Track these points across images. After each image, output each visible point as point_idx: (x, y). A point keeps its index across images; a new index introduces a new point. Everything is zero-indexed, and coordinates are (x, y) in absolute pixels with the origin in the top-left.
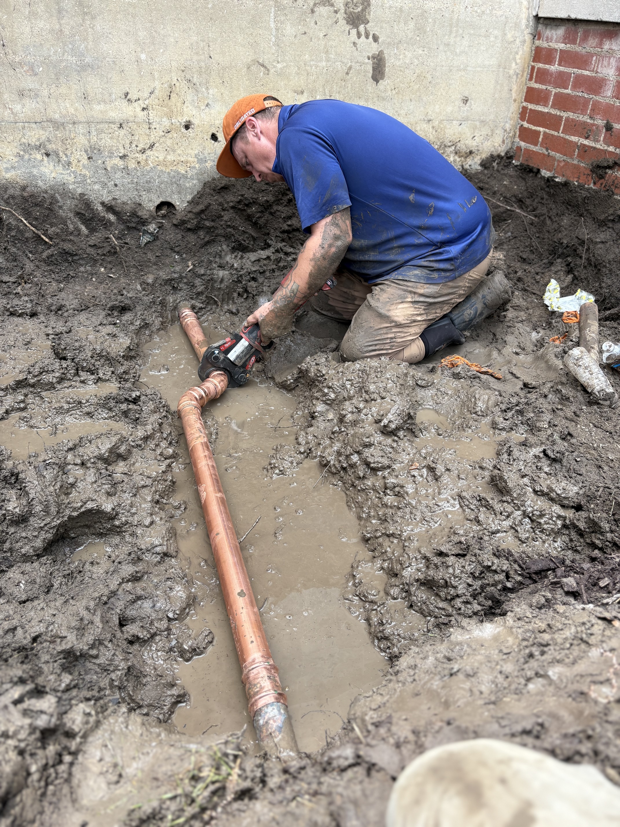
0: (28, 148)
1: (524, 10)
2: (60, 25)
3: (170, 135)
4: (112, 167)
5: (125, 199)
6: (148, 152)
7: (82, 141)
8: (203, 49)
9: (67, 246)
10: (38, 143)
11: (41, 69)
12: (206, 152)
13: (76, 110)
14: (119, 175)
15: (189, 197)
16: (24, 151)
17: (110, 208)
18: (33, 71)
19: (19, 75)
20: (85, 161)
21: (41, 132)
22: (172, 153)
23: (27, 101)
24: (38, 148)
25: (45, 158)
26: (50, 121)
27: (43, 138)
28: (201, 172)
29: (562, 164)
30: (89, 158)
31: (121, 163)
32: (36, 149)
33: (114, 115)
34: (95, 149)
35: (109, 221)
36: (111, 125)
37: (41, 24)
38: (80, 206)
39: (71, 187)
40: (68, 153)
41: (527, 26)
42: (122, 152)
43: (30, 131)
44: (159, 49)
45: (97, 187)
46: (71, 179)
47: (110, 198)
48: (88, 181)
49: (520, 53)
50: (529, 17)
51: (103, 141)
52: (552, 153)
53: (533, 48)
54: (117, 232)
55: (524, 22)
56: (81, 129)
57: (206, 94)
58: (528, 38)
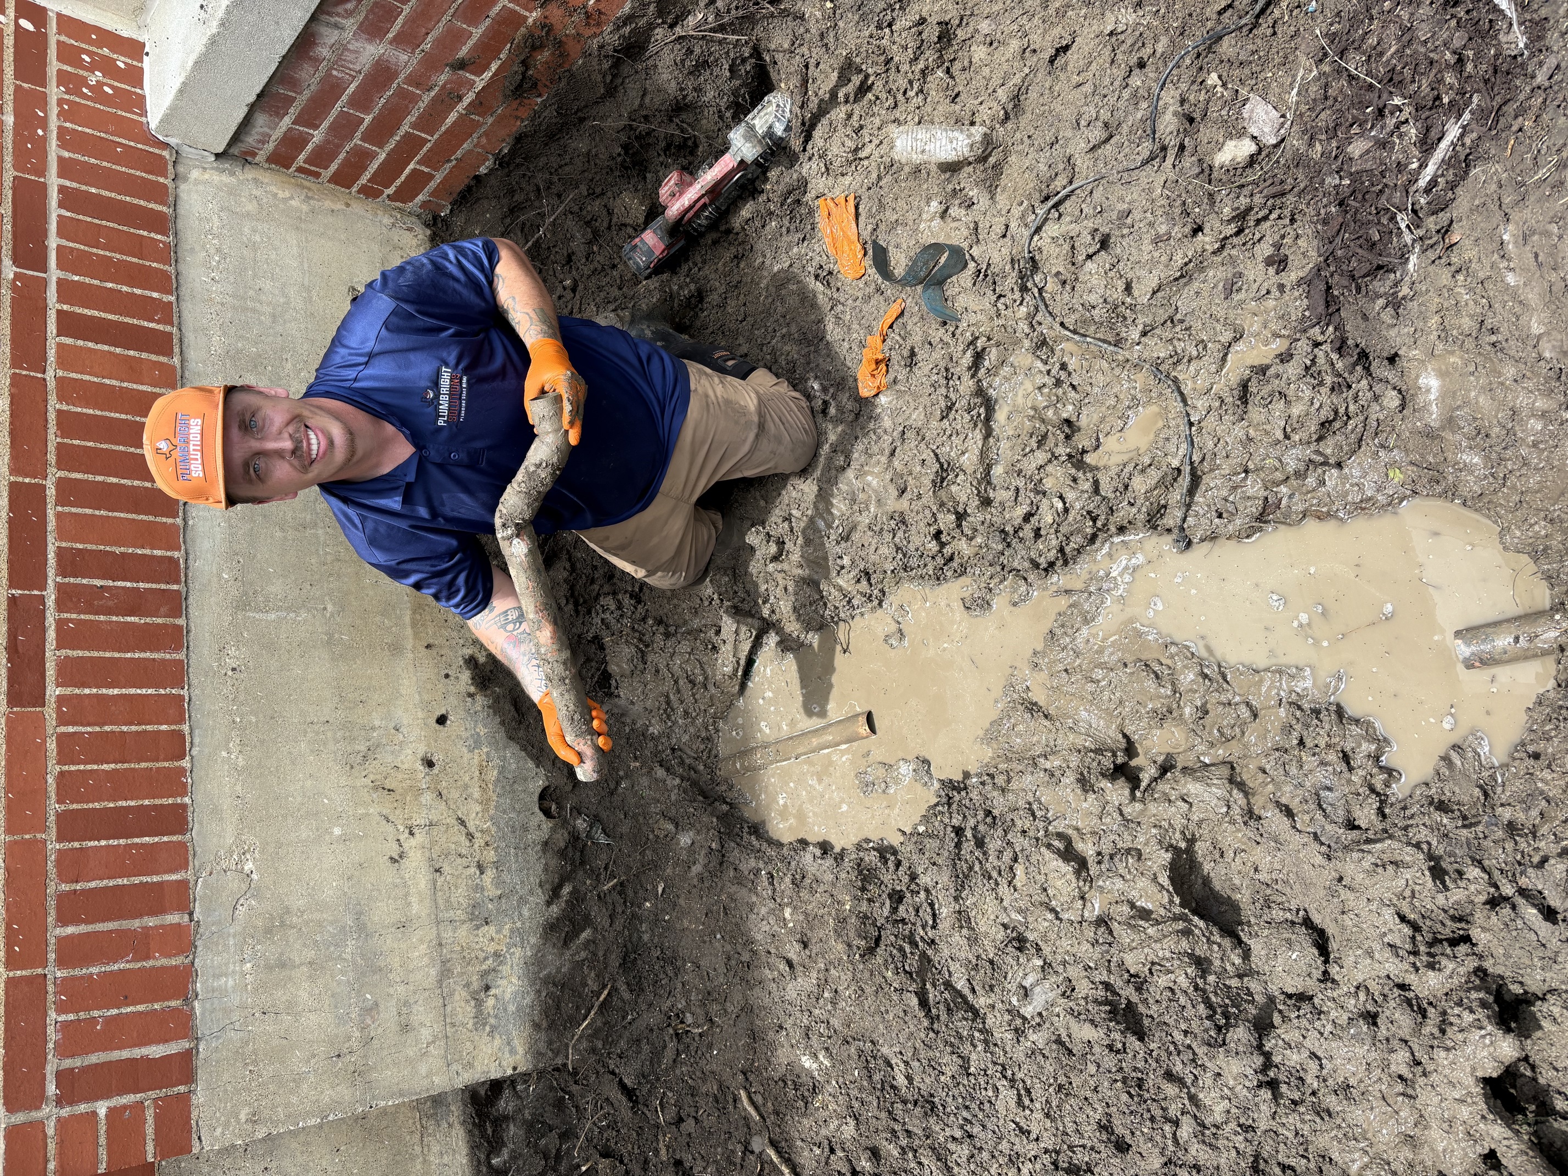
0: (480, 1019)
1: (207, 176)
2: (301, 964)
3: (444, 792)
4: (497, 888)
5: (539, 868)
6: (472, 827)
7: (463, 932)
8: (317, 733)
9: (615, 961)
10: (473, 1003)
11: (368, 996)
12: (465, 735)
13: (421, 941)
14: (506, 877)
15: (531, 764)
16: (484, 1025)
17: (555, 893)
18: (371, 1009)
19: (380, 1030)
20: (491, 930)
21: (457, 997)
22: (470, 790)
23: (415, 1019)
24: (479, 1003)
25: (492, 992)
26: (440, 982)
27: (464, 994)
28: (494, 743)
29: (484, 140)
30: (487, 923)
31: (490, 873)
32: (480, 1005)
33: (422, 881)
34: (473, 914)
35: (571, 893)
36: (438, 888)
37: (304, 995)
38: (555, 940)
39: (529, 954)
40: (483, 955)
41: (232, 174)
42: (473, 870)
43: (456, 1015)
44: (324, 804)
45: (526, 913)
46: (518, 952)
47: (539, 891)
48: (519, 924)
49: (273, 189)
50: (217, 169)
51: (460, 899)
52: (459, 154)
53: (267, 165)
54: (588, 882)
55: (226, 178)
56: (447, 935)
57: (382, 731)
58: (250, 173)
